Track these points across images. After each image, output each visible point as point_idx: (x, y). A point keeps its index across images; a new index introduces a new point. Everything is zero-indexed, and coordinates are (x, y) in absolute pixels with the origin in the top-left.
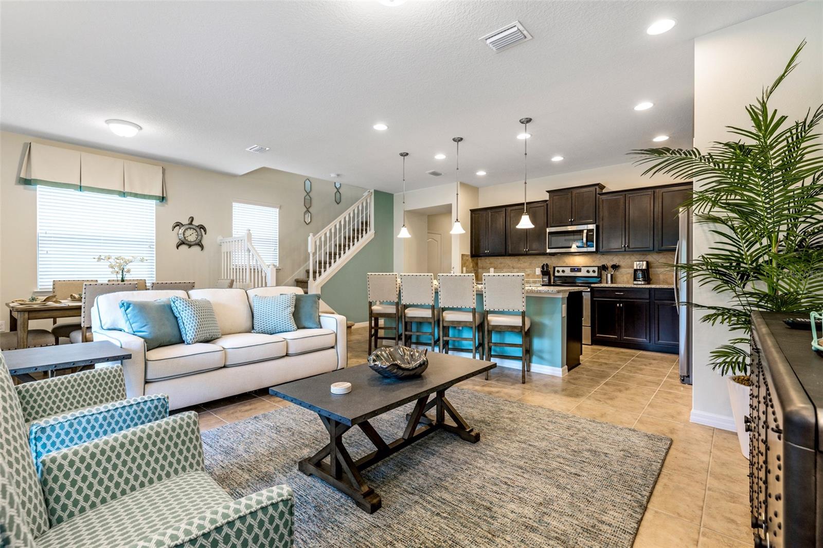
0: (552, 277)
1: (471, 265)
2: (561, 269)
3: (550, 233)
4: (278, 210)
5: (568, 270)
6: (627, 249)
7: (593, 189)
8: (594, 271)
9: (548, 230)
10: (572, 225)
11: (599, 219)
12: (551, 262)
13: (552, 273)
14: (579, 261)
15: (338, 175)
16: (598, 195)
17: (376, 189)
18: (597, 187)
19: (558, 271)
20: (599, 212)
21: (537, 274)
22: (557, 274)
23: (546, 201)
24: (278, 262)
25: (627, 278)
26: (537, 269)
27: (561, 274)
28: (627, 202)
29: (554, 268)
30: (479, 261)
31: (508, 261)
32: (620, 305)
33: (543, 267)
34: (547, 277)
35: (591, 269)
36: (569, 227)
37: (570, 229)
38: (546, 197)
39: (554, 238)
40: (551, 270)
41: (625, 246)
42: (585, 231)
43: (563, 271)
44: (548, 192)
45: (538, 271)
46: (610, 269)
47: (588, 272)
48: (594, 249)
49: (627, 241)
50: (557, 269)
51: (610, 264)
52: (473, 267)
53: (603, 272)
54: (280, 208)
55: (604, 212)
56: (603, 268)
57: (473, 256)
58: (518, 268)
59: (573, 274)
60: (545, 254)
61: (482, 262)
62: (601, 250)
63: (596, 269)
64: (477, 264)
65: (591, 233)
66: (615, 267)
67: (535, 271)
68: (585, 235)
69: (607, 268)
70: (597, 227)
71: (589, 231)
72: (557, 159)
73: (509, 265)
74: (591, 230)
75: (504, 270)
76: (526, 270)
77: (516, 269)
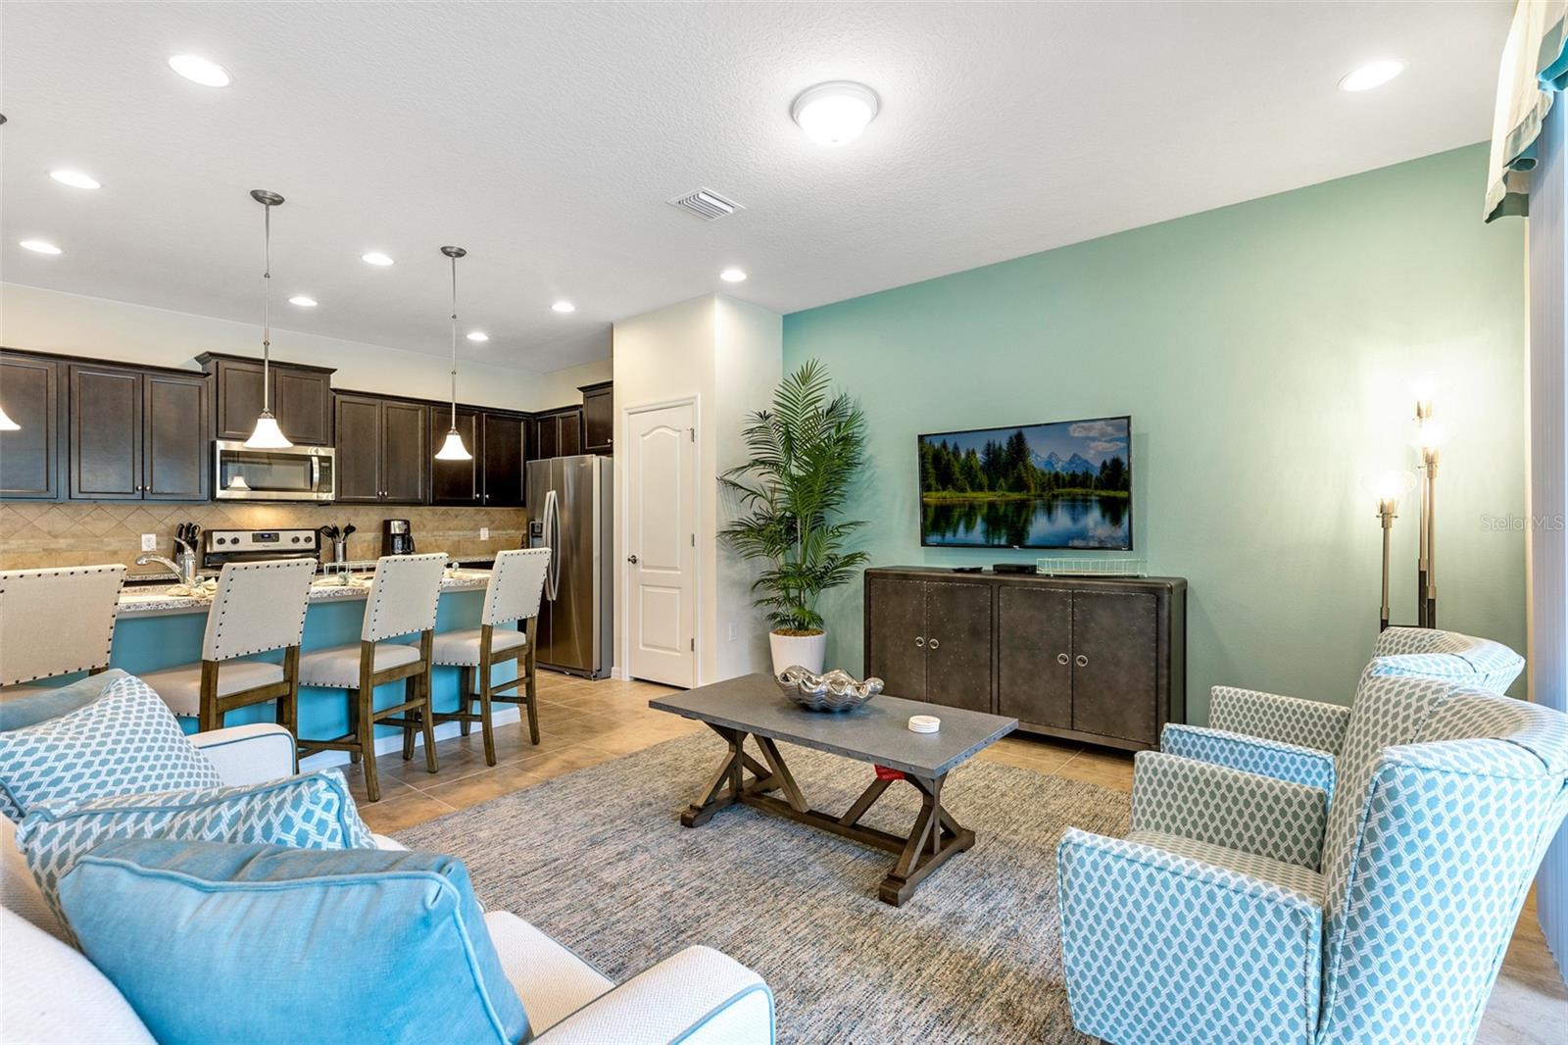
2: (228, 536)
3: (225, 454)
5: (245, 539)
6: (384, 499)
7: (321, 376)
8: (307, 539)
9: (220, 446)
11: (334, 438)
12: (206, 519)
14: (263, 518)
16: (331, 392)
18: (329, 376)
19: (223, 541)
20: (334, 425)
21: (145, 548)
22: (216, 548)
25: (362, 550)
26: (145, 537)
27: (230, 547)
28: (384, 415)
29: (210, 533)
35: (302, 535)
41: (383, 494)
42: (317, 460)
43: (235, 541)
45: (149, 541)
46: (342, 534)
47: (295, 540)
48: (330, 496)
49: (385, 485)
50: (218, 535)
51: (341, 524)
59: (257, 546)
63: (312, 534)
65: (327, 464)
66: (350, 530)
67: (138, 543)
68: (315, 467)
69: (338, 533)
70: (338, 454)
71: (322, 459)
73: (34, 526)
74: (328, 459)
75: (12, 542)
76: (106, 540)
77: (65, 537)
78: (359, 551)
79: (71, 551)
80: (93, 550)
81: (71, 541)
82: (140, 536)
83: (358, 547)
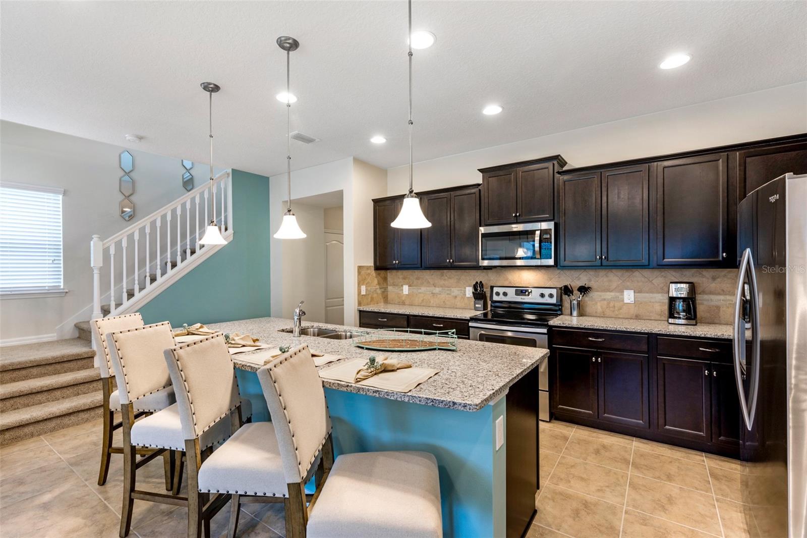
0: (489, 303)
1: (376, 281)
2: (501, 290)
3: (484, 235)
4: (61, 197)
5: (511, 292)
6: (605, 263)
7: (549, 165)
8: (551, 296)
9: (482, 230)
10: (517, 223)
11: (559, 213)
12: (487, 279)
13: (488, 295)
14: (527, 278)
15: (141, 138)
16: (557, 175)
17: (235, 168)
18: (555, 162)
19: (498, 294)
20: (559, 202)
21: (467, 295)
22: (495, 298)
23: (479, 185)
24: (62, 281)
25: (602, 307)
26: (467, 288)
27: (501, 298)
28: (604, 185)
29: (492, 288)
30: (389, 274)
31: (427, 275)
32: (597, 360)
33: (475, 287)
34: (482, 302)
35: (547, 292)
36: (514, 226)
37: (515, 230)
38: (478, 179)
39: (490, 243)
40: (487, 291)
41: (601, 258)
42: (538, 233)
43: (505, 294)
44: (480, 170)
45: (469, 291)
46: (576, 292)
47: (542, 295)
48: (551, 262)
49: (604, 250)
50: (495, 290)
51: (576, 284)
52: (379, 284)
53: (565, 297)
54: (65, 193)
55: (568, 203)
56: (566, 291)
57: (377, 268)
58: (441, 287)
59: (519, 299)
60: (478, 268)
61: (391, 276)
62: (562, 263)
63: (554, 292)
64: (385, 279)
65: (548, 236)
66: (584, 290)
67: (465, 292)
68: (537, 238)
69: (572, 292)
70: (556, 226)
71: (543, 232)
72: (492, 110)
73: (428, 281)
74: (547, 231)
75: (422, 288)
76: (452, 289)
77: (438, 287)
78: (599, 307)
79: (440, 294)
80: (448, 294)
81: (440, 289)
82: (465, 288)
83: (599, 304)
